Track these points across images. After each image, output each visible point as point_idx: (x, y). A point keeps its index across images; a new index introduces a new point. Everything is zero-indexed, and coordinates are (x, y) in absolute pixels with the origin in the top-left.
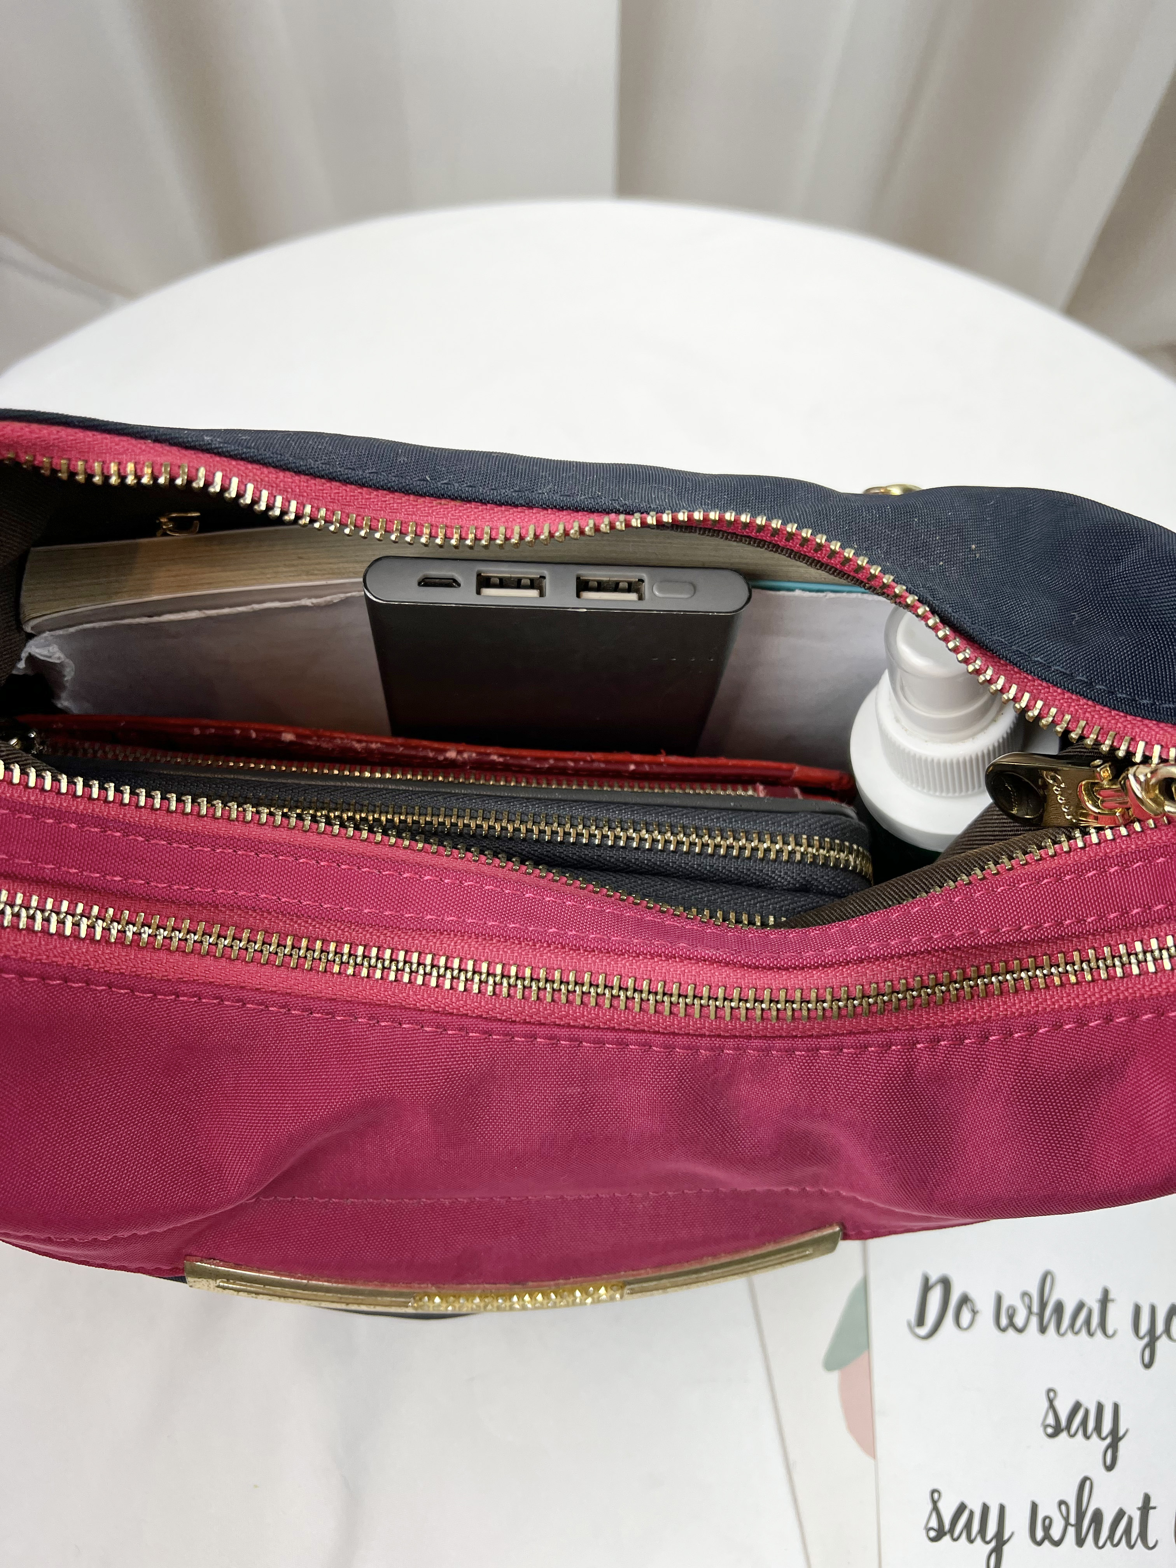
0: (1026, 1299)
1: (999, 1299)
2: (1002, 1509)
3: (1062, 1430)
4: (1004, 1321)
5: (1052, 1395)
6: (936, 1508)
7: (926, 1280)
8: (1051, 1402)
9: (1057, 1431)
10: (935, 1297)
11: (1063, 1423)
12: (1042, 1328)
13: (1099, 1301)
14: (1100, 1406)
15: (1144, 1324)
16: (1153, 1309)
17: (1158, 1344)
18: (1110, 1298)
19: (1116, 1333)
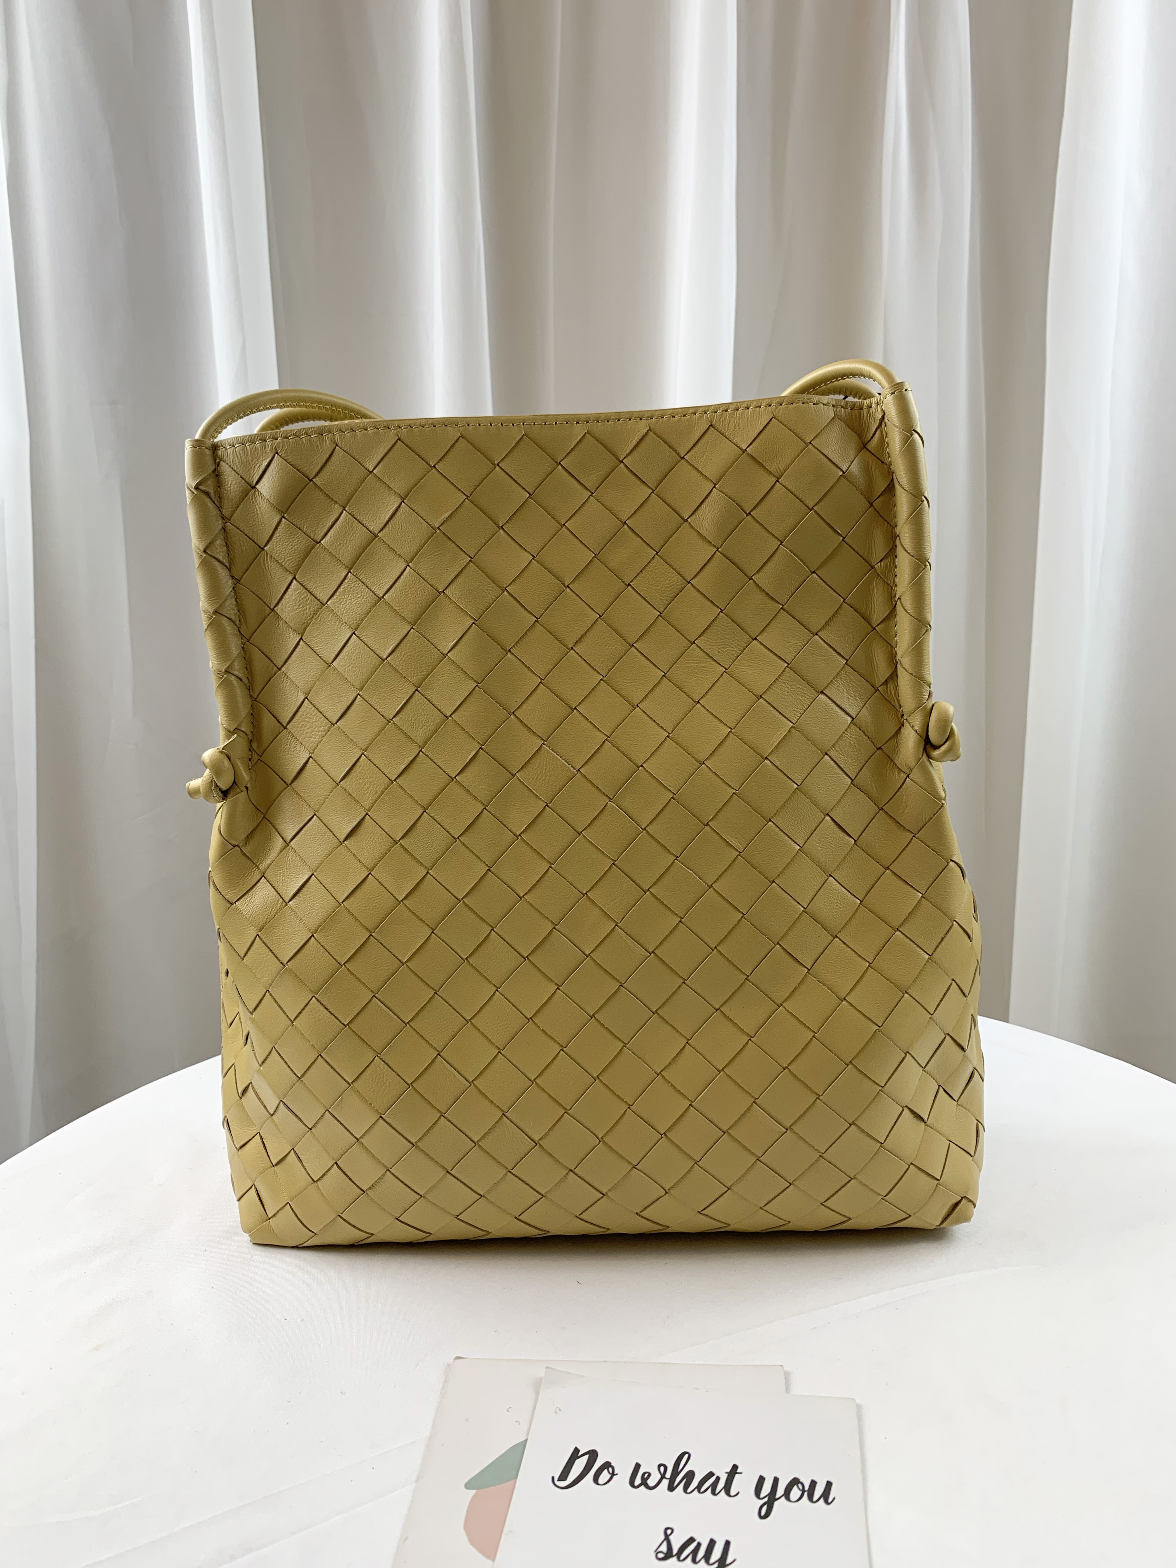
0: (662, 1469)
1: (638, 1466)
3: (672, 1556)
4: (638, 1481)
5: (669, 1532)
7: (576, 1450)
8: (667, 1538)
9: (668, 1555)
10: (580, 1465)
11: (675, 1551)
12: (671, 1488)
13: (726, 1473)
14: (712, 1543)
15: (766, 1489)
16: (776, 1480)
17: (776, 1503)
18: (738, 1471)
19: (738, 1493)
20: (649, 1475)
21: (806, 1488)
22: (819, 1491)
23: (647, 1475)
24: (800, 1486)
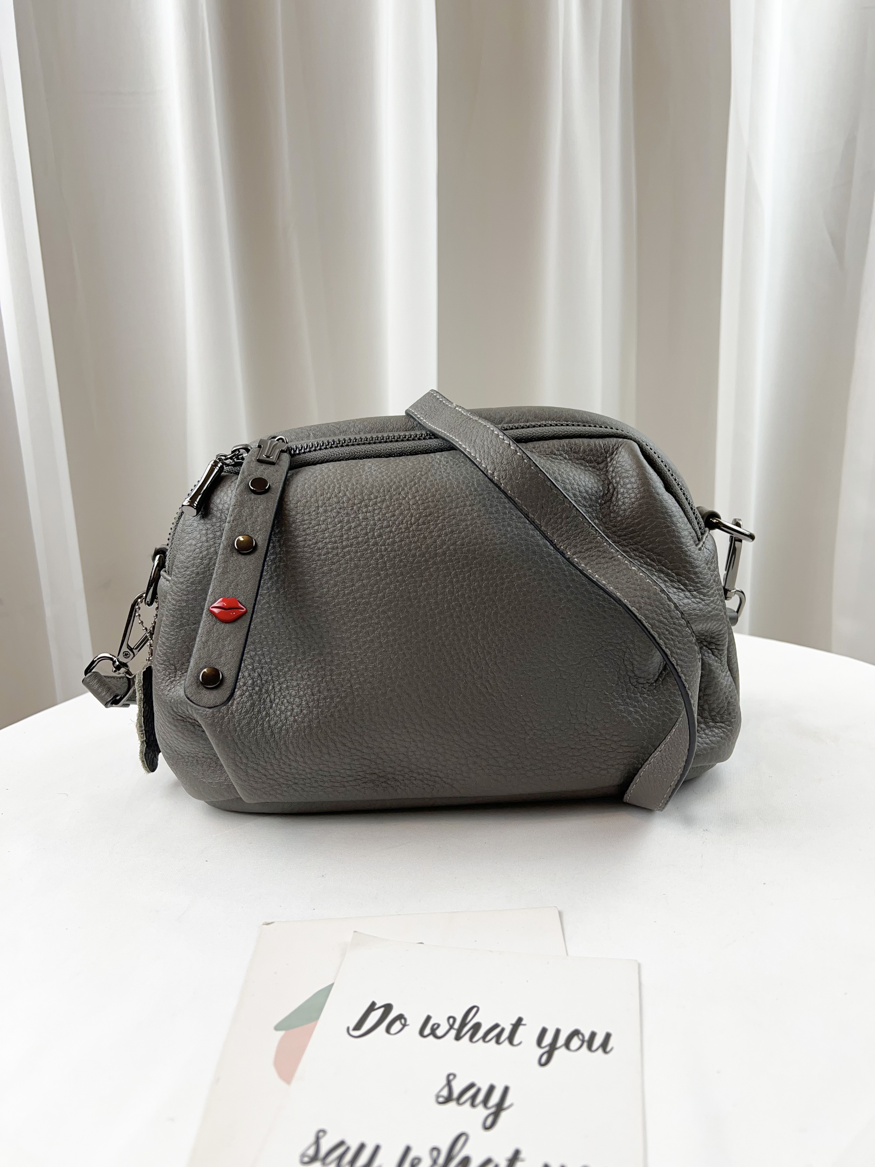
0: (451, 1021)
1: (428, 1018)
2: (377, 1148)
3: (452, 1100)
4: (427, 1031)
5: (451, 1077)
6: (317, 1142)
7: (373, 1004)
8: (449, 1083)
9: (448, 1099)
10: (376, 1016)
11: (455, 1096)
12: (458, 1038)
13: (512, 1024)
14: (492, 1089)
15: (548, 1040)
16: (558, 1032)
17: (557, 1053)
18: (523, 1022)
19: (520, 1043)
20: (439, 1025)
21: (587, 1037)
22: (598, 1041)
23: (436, 1026)
24: (581, 1037)
